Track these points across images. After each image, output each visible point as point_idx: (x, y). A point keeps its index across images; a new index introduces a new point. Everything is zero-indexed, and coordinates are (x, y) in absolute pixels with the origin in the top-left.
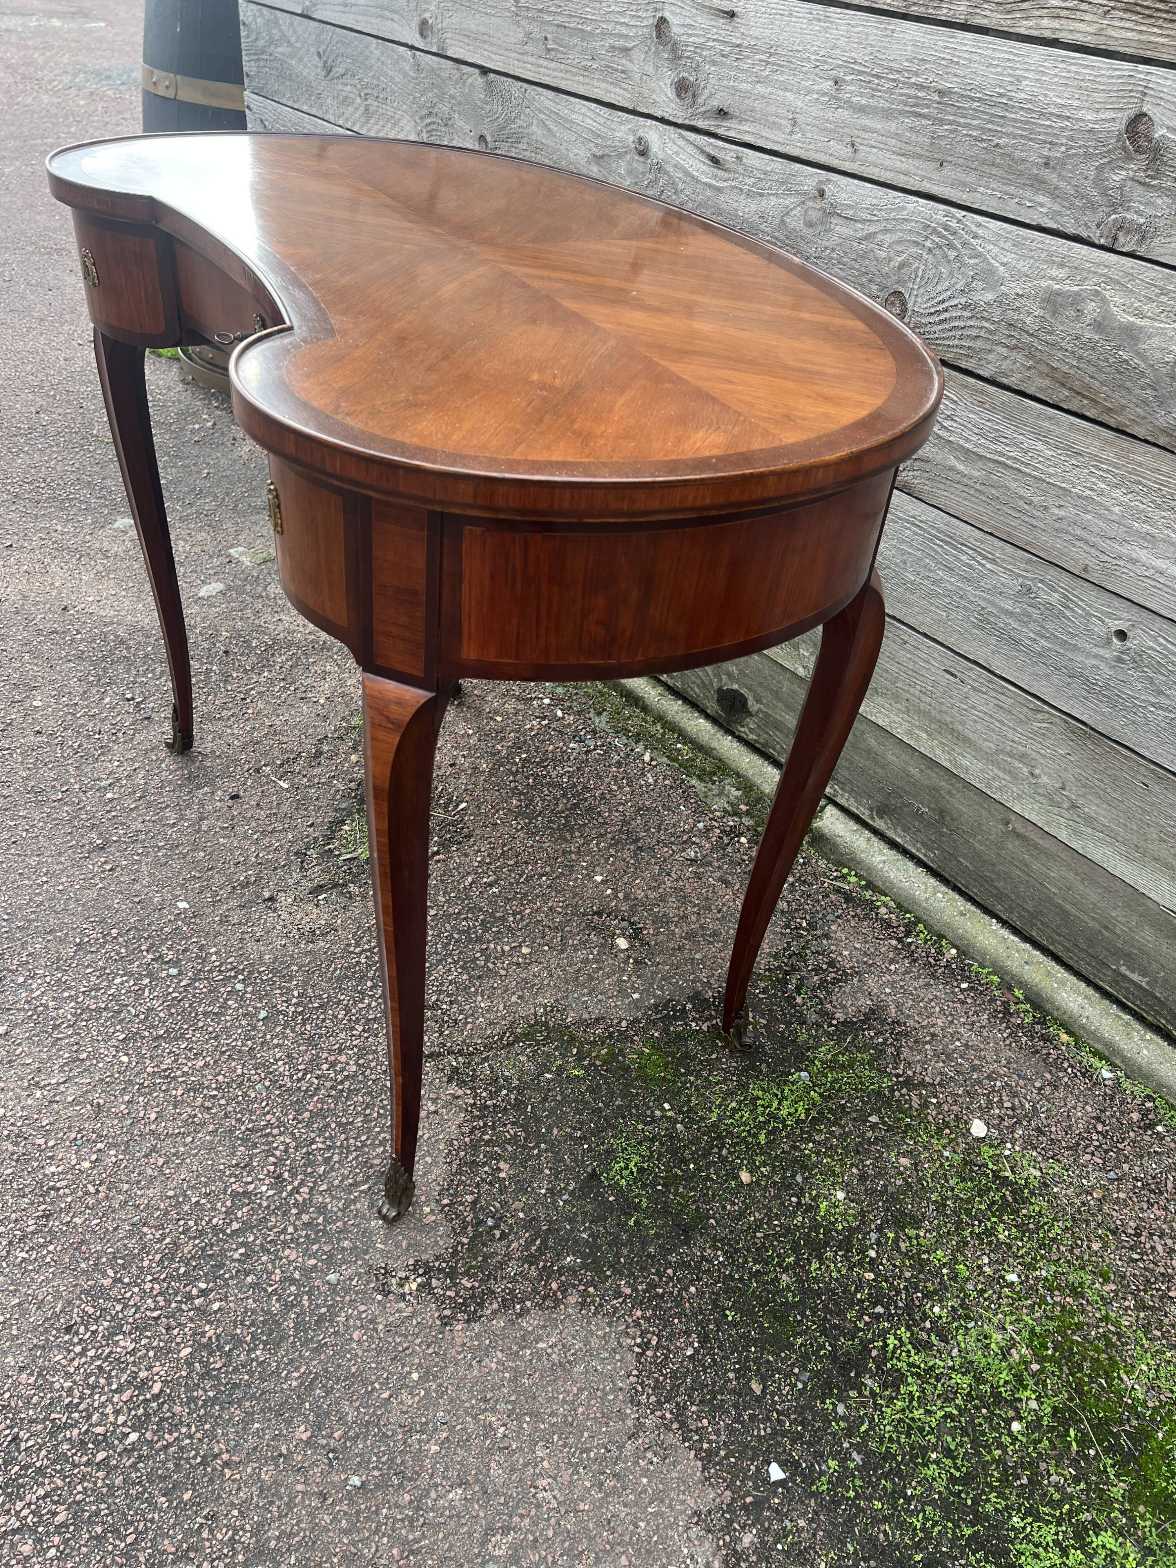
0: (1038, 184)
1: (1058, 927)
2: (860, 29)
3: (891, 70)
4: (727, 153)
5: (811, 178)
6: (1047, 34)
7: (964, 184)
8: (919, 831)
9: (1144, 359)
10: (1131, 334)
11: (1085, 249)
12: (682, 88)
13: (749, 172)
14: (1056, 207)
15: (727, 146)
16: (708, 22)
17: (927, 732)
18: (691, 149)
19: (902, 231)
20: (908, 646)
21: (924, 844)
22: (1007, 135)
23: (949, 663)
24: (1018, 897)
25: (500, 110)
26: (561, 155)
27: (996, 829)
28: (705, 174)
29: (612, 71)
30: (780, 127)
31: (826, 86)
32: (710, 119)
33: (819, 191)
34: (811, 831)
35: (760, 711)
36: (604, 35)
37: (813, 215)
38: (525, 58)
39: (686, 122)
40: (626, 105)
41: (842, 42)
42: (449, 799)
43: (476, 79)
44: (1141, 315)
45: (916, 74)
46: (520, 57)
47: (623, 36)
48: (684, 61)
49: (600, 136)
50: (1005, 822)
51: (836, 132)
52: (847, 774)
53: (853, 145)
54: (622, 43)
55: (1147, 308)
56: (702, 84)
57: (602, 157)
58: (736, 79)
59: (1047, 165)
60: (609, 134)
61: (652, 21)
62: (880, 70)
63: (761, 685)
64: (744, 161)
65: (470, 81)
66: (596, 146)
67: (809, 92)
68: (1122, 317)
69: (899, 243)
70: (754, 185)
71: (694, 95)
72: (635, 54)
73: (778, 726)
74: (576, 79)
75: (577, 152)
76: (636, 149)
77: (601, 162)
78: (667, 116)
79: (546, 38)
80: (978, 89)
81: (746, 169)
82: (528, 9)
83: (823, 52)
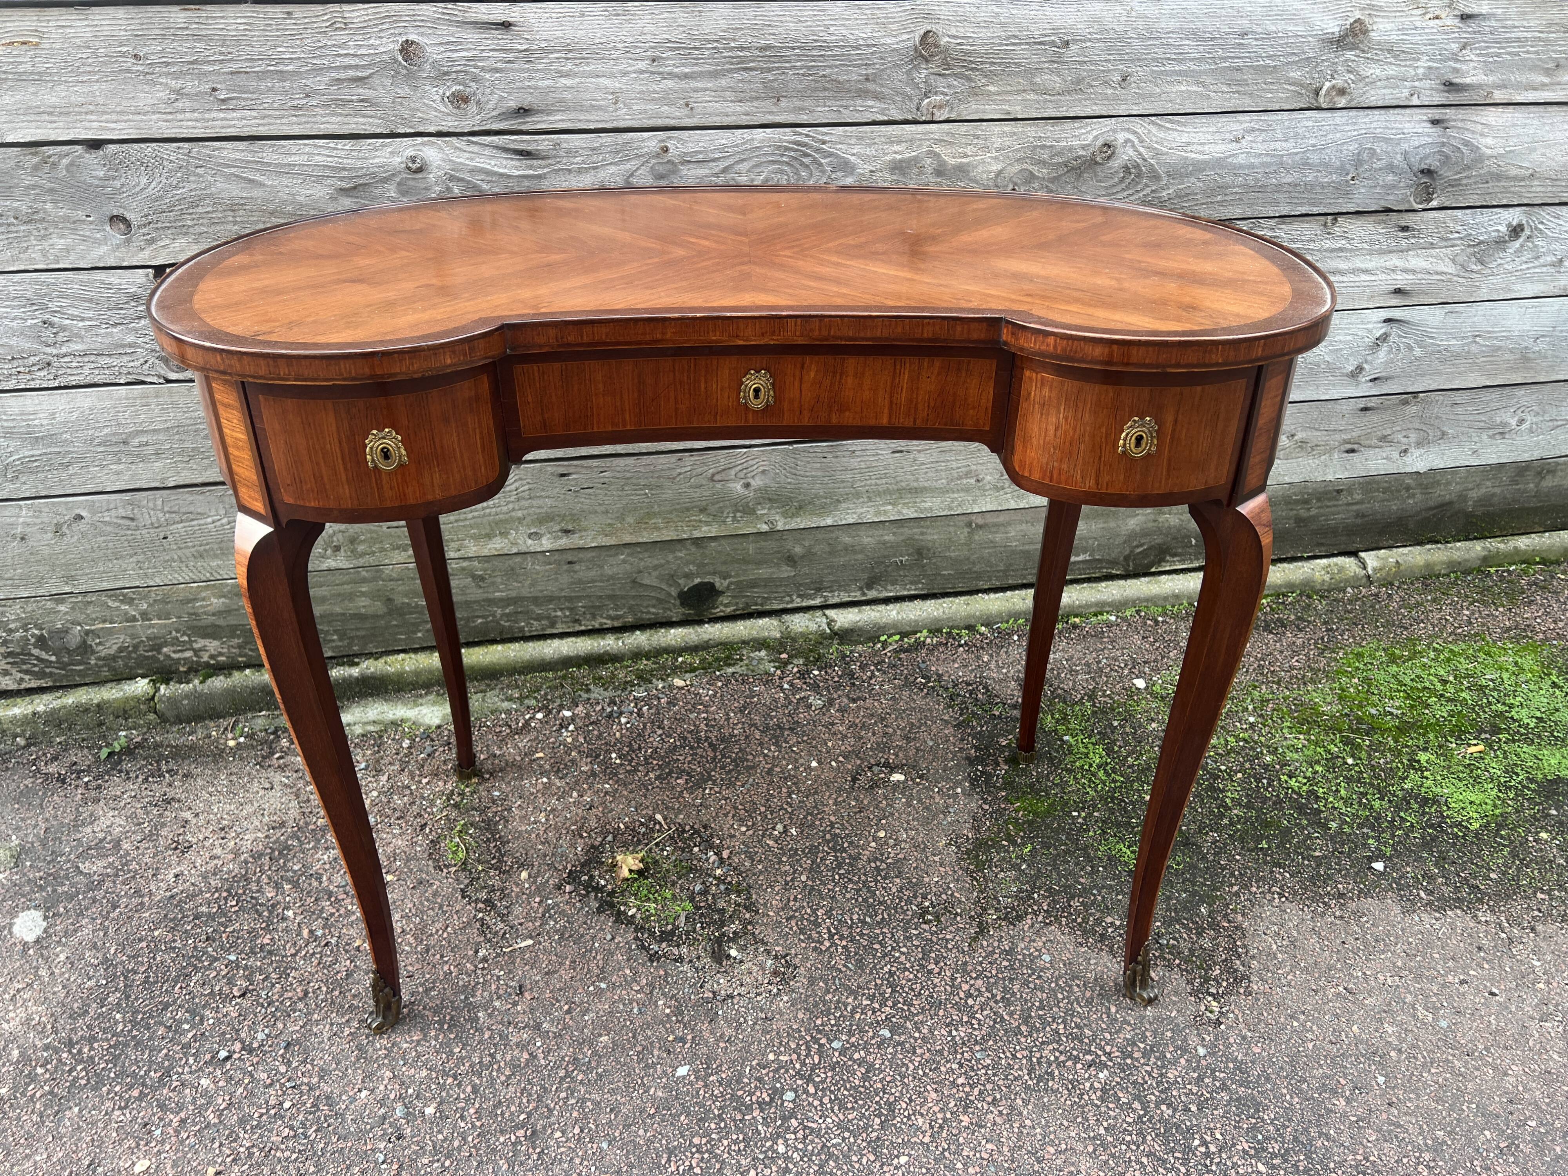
0: (863, 94)
1: (1025, 565)
2: (666, 15)
3: (709, 41)
4: (543, 143)
5: (651, 142)
7: (803, 109)
8: (905, 576)
9: (976, 182)
10: (962, 170)
11: (912, 127)
12: (460, 100)
13: (572, 153)
14: (883, 106)
15: (536, 137)
16: (477, 36)
17: (890, 503)
18: (488, 151)
19: (757, 156)
20: (857, 453)
21: (911, 583)
22: (830, 67)
23: (892, 446)
24: (991, 567)
25: (144, 180)
26: (283, 202)
27: (962, 534)
28: (517, 168)
29: (344, 103)
30: (600, 108)
31: (642, 65)
32: (506, 119)
33: (662, 148)
34: (836, 634)
35: (731, 583)
36: (318, 70)
37: (661, 169)
38: (180, 117)
39: (476, 129)
40: (378, 131)
41: (650, 28)
42: (642, 824)
43: (80, 157)
44: (966, 156)
45: (734, 40)
46: (170, 117)
47: (350, 67)
48: (454, 76)
49: (344, 169)
50: (969, 525)
51: (665, 99)
52: (831, 578)
53: (687, 105)
54: (351, 73)
55: (969, 150)
56: (488, 91)
57: (355, 188)
58: (531, 79)
59: (867, 80)
60: (359, 164)
61: (392, 46)
62: (697, 43)
63: (725, 563)
64: (564, 145)
65: (65, 161)
66: (342, 179)
67: (625, 74)
68: (952, 161)
69: (758, 165)
70: (583, 162)
71: (479, 103)
72: (375, 81)
73: (753, 584)
74: (284, 121)
75: (309, 192)
76: (409, 168)
77: (355, 193)
78: (445, 129)
79: (214, 90)
80: (795, 40)
81: (568, 151)
82: (167, 64)
83: (631, 39)
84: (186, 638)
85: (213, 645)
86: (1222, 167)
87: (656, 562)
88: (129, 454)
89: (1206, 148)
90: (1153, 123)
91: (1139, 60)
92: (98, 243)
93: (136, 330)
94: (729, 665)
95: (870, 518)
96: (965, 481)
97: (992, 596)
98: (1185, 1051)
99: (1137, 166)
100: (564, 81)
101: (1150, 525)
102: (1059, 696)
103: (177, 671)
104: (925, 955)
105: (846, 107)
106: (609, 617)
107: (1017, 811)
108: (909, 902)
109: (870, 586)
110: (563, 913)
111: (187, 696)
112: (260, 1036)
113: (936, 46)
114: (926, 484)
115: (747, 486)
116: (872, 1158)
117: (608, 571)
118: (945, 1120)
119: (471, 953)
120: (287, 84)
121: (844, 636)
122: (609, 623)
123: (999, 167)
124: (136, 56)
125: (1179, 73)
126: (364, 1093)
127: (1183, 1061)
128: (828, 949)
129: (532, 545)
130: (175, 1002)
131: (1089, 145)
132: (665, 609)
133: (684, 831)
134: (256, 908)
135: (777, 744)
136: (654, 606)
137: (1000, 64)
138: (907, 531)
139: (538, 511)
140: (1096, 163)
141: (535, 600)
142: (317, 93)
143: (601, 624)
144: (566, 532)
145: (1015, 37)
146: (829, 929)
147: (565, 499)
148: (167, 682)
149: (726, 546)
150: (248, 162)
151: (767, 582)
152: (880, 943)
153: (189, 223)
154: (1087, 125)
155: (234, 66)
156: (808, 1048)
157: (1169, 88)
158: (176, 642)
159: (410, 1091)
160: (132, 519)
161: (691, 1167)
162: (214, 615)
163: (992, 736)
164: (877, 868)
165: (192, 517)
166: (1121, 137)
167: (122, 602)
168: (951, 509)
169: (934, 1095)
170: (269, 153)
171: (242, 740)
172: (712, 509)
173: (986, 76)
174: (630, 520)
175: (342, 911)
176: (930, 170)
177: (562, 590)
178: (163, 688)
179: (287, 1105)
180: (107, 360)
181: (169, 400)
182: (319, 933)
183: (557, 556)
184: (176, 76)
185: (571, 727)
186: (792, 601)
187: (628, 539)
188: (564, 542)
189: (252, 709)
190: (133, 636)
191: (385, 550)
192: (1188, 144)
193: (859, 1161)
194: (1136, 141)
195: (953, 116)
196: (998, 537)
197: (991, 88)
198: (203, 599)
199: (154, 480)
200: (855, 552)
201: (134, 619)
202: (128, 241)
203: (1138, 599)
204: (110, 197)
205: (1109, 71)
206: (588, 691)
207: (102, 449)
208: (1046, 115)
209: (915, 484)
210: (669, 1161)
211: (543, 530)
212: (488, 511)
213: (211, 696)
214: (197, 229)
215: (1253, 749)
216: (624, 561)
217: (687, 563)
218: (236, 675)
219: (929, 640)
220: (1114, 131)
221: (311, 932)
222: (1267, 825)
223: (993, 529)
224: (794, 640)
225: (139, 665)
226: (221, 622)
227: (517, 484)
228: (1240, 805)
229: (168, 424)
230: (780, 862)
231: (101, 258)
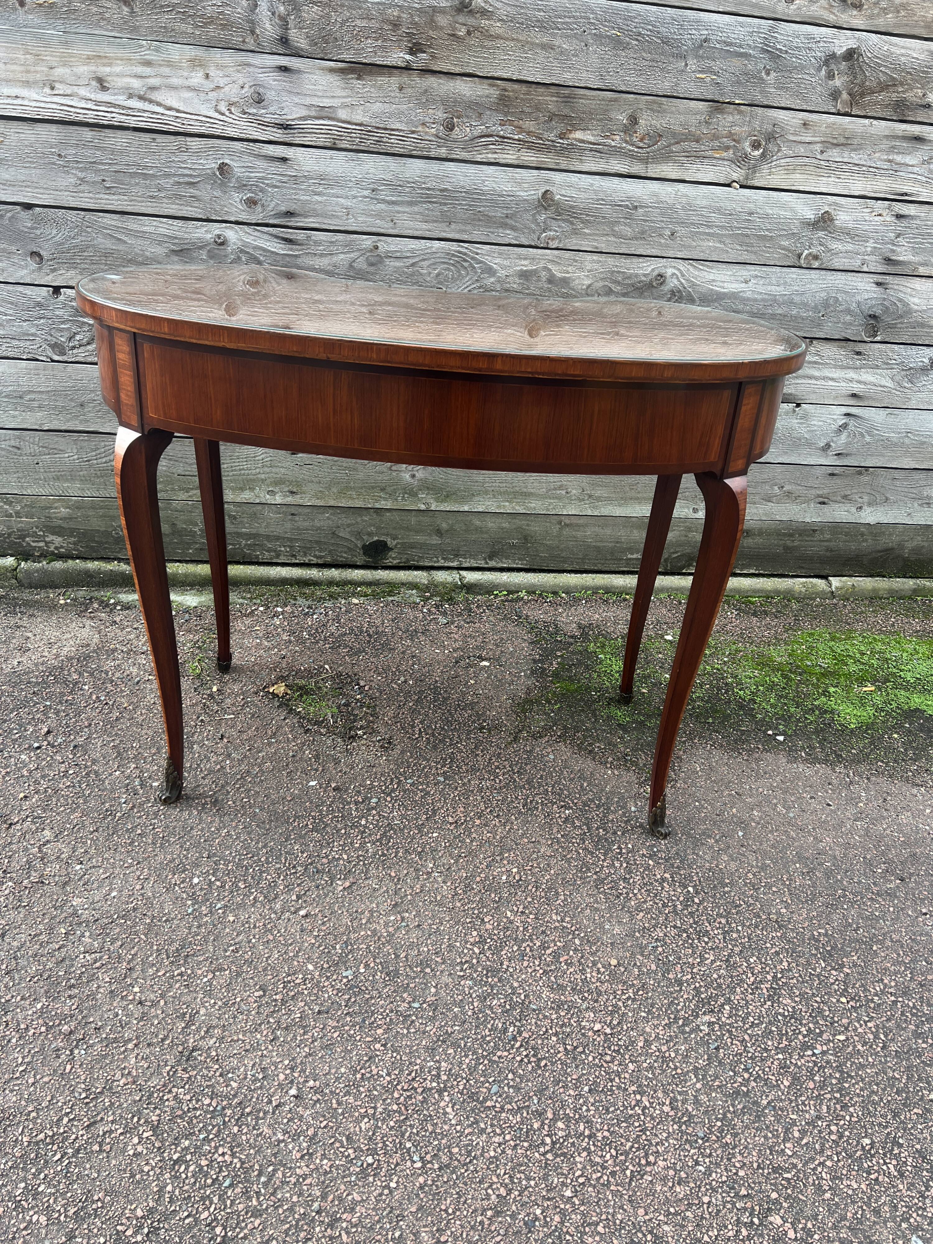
0: (505, 226)
1: (596, 557)
3: (409, 182)
4: (300, 235)
5: (367, 242)
6: (493, 161)
7: (466, 231)
8: (516, 554)
9: (574, 290)
10: (565, 281)
11: (535, 250)
12: (251, 203)
13: (317, 243)
14: (517, 235)
15: (296, 231)
16: (266, 164)
17: (508, 501)
18: (266, 237)
19: (434, 258)
21: (519, 560)
22: (484, 206)
24: (573, 555)
25: (54, 232)
26: (137, 254)
27: (555, 529)
28: (282, 249)
29: (181, 197)
30: (337, 217)
31: (366, 193)
32: (279, 218)
33: (374, 246)
34: (465, 586)
35: (398, 543)
36: (167, 175)
37: (372, 259)
38: (81, 195)
39: (260, 221)
40: (200, 216)
41: (372, 171)
42: (315, 669)
43: (18, 213)
44: (568, 272)
45: (424, 183)
46: (75, 194)
47: (187, 175)
48: (249, 188)
49: (176, 238)
50: (560, 523)
51: (379, 215)
52: (465, 548)
53: (392, 221)
54: (187, 179)
55: (570, 269)
56: (269, 199)
57: (181, 250)
58: (296, 194)
59: (507, 217)
60: (186, 236)
61: (213, 165)
62: (401, 183)
63: (395, 528)
64: (313, 238)
65: (9, 215)
66: (174, 244)
67: (355, 197)
68: (559, 275)
69: (434, 264)
70: (324, 250)
71: (263, 206)
72: (201, 185)
73: (412, 546)
74: (143, 204)
75: (153, 250)
76: (216, 242)
77: (181, 254)
78: (241, 220)
79: (104, 181)
80: (463, 187)
81: (315, 242)
82: (78, 162)
83: (360, 176)
84: (42, 533)
85: (58, 540)
86: (736, 298)
87: (349, 522)
88: (23, 405)
89: (726, 284)
90: (691, 265)
91: (682, 223)
92: (22, 267)
93: (37, 326)
94: (391, 596)
95: (493, 509)
96: (558, 492)
97: (573, 575)
98: (623, 808)
99: (679, 291)
100: (317, 197)
101: (683, 538)
102: (602, 635)
103: (33, 555)
104: (476, 747)
105: (493, 233)
106: (315, 556)
107: (557, 688)
108: (474, 722)
109: (491, 558)
110: (256, 705)
111: (37, 571)
112: (59, 741)
113: (553, 201)
114: (532, 491)
115: (413, 476)
116: (416, 832)
117: (317, 524)
118: (465, 821)
119: (194, 717)
120: (148, 182)
121: (470, 588)
122: (315, 561)
123: (589, 282)
124: (59, 155)
125: (708, 234)
126: (118, 773)
127: (620, 812)
128: (417, 739)
129: (269, 499)
130: (10, 719)
131: (648, 274)
132: (353, 556)
133: (341, 675)
134: (65, 682)
135: (411, 639)
136: (345, 553)
137: (592, 216)
138: (518, 522)
139: (275, 476)
140: (653, 286)
141: (268, 537)
142: (165, 189)
143: (310, 560)
144: (292, 493)
145: (603, 200)
146: (420, 730)
147: (293, 470)
148: (26, 560)
149: (396, 517)
150: (118, 227)
151: (422, 546)
152: (450, 739)
153: (78, 261)
154: (648, 261)
155: (118, 168)
156: (392, 780)
157: (701, 243)
158: (35, 535)
159: (146, 775)
160: (19, 449)
161: (307, 825)
162: (61, 519)
163: (552, 650)
164: (459, 705)
165: (56, 452)
166: (670, 271)
167: (5, 503)
168: (548, 510)
169: (462, 809)
170: (132, 224)
171: (69, 601)
172: (389, 489)
173: (583, 223)
174: (335, 490)
175: (118, 690)
176: (544, 279)
177: (286, 533)
178: (23, 563)
179: (71, 772)
180: (17, 343)
181: (52, 373)
182: (103, 698)
183: (284, 509)
184: (81, 170)
185: (281, 617)
186: (438, 561)
187: (332, 503)
188: (290, 500)
189: (77, 585)
190: (9, 527)
191: (175, 490)
192: (714, 281)
193: (409, 833)
194: (679, 275)
195: (561, 246)
196: (579, 534)
197: (586, 231)
198: (56, 508)
199: (36, 424)
200: (482, 532)
201: (11, 516)
202: (40, 269)
203: (671, 588)
204: (33, 240)
205: (663, 228)
206: (295, 599)
207: (6, 400)
208: (621, 252)
209: (525, 490)
210: (294, 821)
211: (277, 489)
212: (243, 472)
213: (52, 573)
214: (83, 266)
215: (722, 674)
216: (328, 518)
217: (371, 525)
218: (70, 562)
219: (526, 597)
220: (665, 267)
221: (98, 697)
222: (716, 711)
223: (576, 528)
224: (436, 586)
225: (10, 548)
226: (65, 525)
227: (263, 456)
228: (702, 700)
229: (49, 389)
230: (398, 695)
231: (22, 277)
